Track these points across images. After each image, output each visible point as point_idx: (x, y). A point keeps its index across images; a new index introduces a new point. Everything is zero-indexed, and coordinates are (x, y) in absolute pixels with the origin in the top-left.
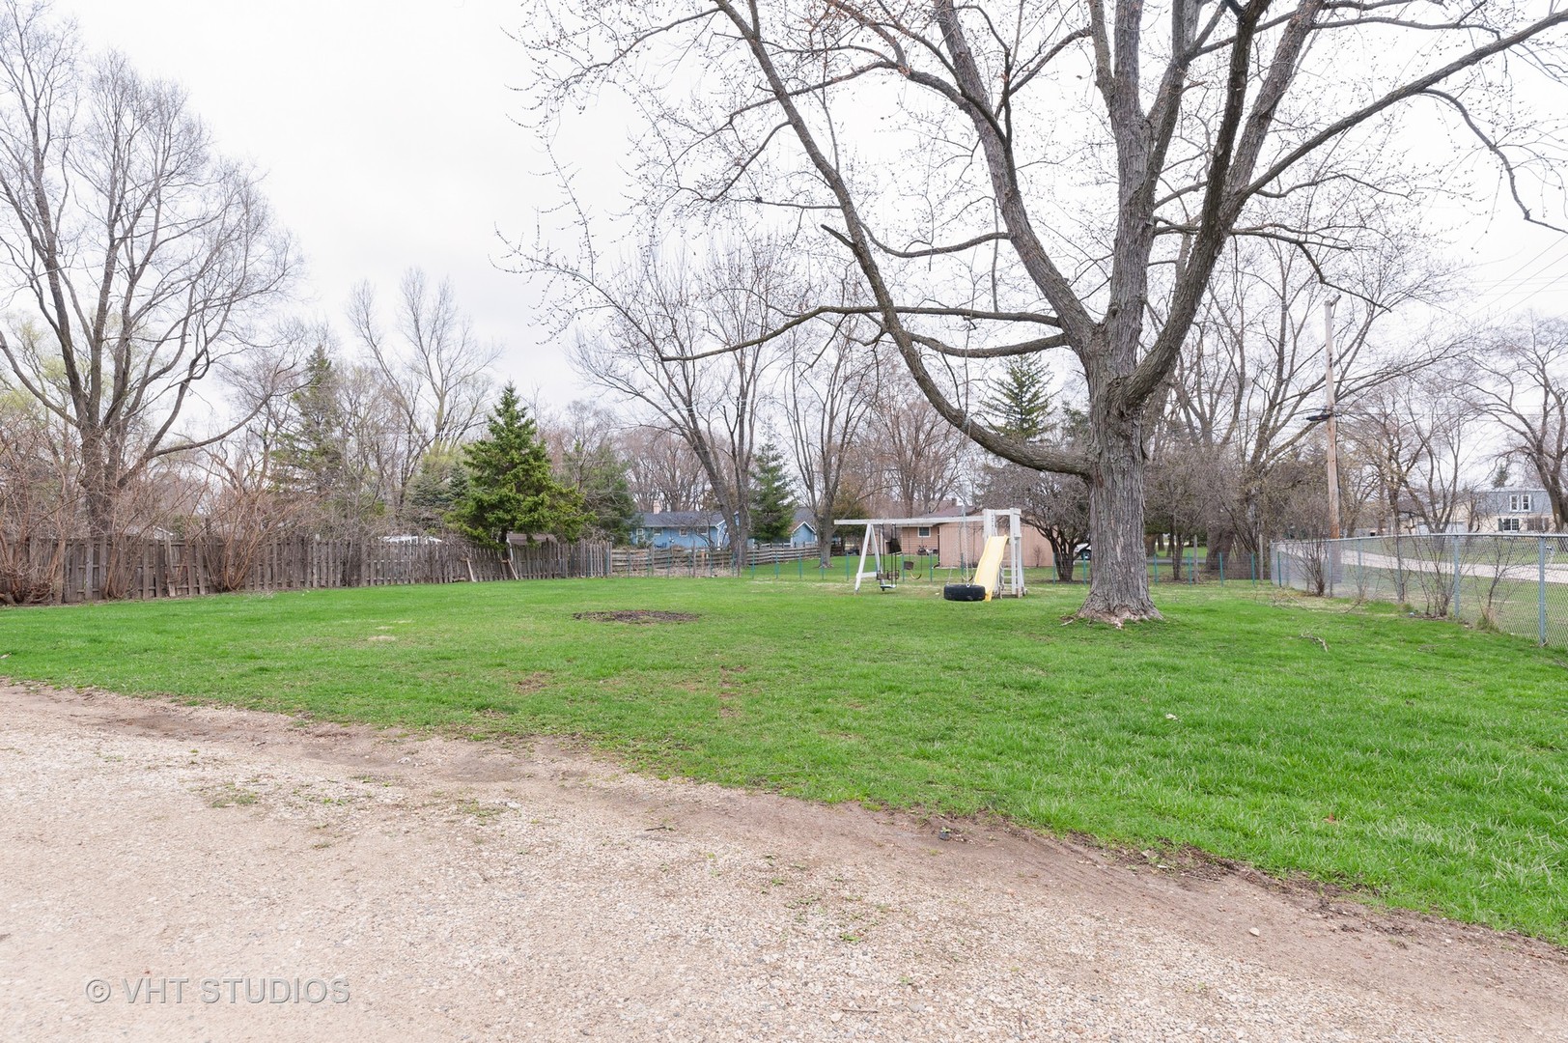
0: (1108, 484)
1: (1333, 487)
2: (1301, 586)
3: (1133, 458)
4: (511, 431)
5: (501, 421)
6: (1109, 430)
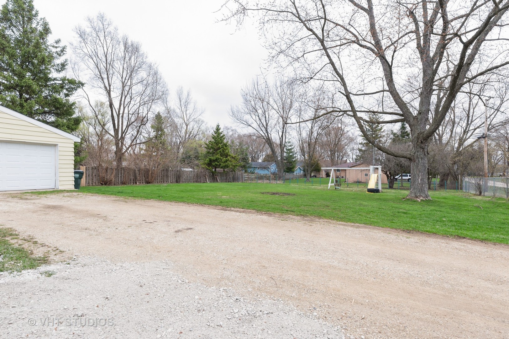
0: (417, 161)
1: (486, 160)
2: (474, 192)
3: (425, 154)
4: (219, 138)
5: (215, 135)
6: (418, 146)
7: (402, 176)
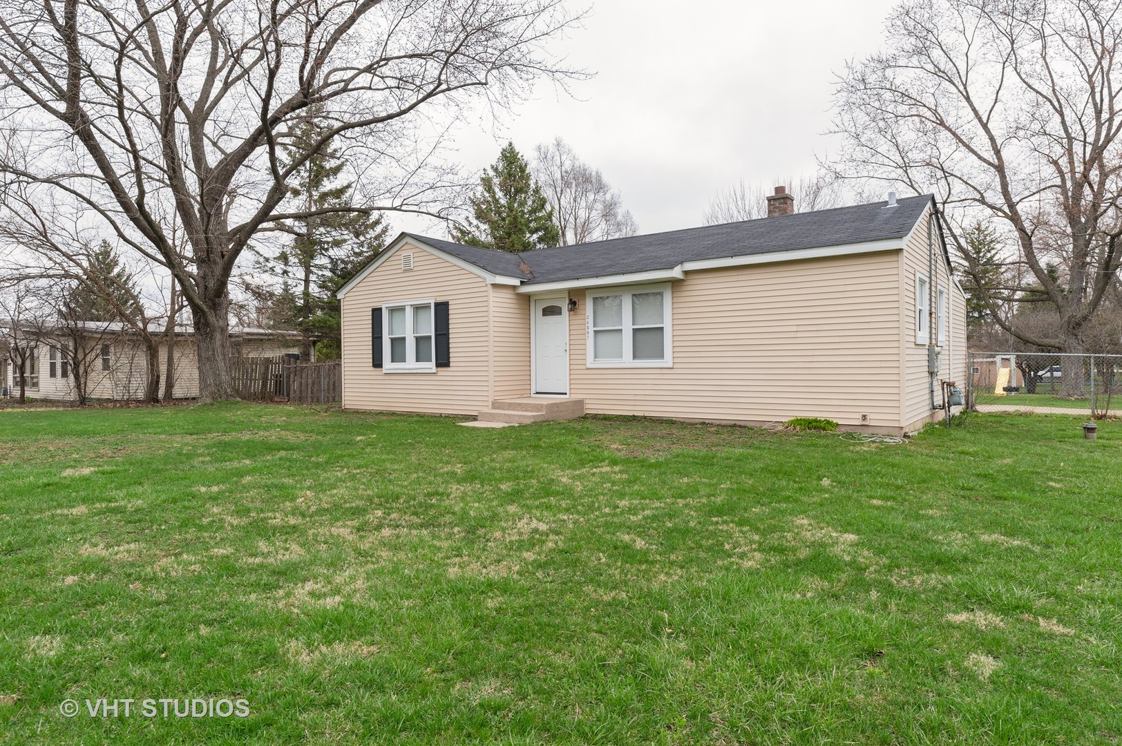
7: (1052, 371)
